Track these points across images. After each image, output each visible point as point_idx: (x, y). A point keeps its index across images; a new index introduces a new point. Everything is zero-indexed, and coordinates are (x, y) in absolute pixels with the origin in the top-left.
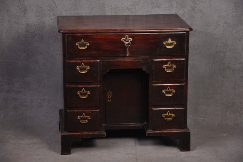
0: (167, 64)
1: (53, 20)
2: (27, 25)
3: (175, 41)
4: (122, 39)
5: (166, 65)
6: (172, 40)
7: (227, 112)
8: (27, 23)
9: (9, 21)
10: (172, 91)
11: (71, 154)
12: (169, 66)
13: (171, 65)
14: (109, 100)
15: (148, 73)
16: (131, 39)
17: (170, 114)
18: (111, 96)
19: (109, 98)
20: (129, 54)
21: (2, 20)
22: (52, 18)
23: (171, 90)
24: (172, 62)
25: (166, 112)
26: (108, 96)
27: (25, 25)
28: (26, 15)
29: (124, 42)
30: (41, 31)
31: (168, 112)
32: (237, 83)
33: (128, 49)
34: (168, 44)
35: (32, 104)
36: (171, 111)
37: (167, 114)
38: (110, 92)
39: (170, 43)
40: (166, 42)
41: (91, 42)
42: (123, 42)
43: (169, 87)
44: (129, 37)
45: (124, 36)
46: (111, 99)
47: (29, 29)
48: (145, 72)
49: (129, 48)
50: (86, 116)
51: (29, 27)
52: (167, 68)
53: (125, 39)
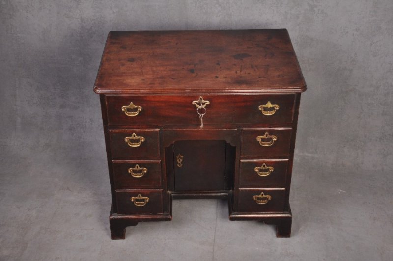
0: (263, 135)
1: (115, 14)
2: (82, 20)
3: (278, 105)
4: (194, 101)
5: (262, 137)
6: (272, 104)
7: (345, 147)
8: (81, 17)
9: (58, 13)
10: (269, 169)
11: (124, 239)
12: (267, 138)
13: (269, 136)
14: (180, 165)
15: (234, 145)
16: (208, 102)
17: (264, 196)
18: (181, 160)
19: (179, 162)
20: (204, 125)
21: (50, 10)
22: (115, 11)
23: (267, 168)
24: (271, 133)
25: (259, 193)
26: (178, 161)
27: (79, 20)
28: (79, 6)
29: (197, 106)
30: (101, 29)
31: (262, 193)
32: (363, 110)
33: (202, 120)
34: (266, 109)
35: (92, 124)
36: (266, 193)
37: (260, 196)
38: (180, 156)
39: (269, 107)
40: (264, 106)
41: (145, 105)
42: (195, 105)
43: (264, 164)
44: (205, 99)
45: (196, 98)
46: (182, 163)
47: (84, 25)
48: (229, 144)
49: (203, 118)
50: (142, 198)
51: (85, 23)
52: (263, 140)
53: (197, 101)
